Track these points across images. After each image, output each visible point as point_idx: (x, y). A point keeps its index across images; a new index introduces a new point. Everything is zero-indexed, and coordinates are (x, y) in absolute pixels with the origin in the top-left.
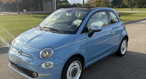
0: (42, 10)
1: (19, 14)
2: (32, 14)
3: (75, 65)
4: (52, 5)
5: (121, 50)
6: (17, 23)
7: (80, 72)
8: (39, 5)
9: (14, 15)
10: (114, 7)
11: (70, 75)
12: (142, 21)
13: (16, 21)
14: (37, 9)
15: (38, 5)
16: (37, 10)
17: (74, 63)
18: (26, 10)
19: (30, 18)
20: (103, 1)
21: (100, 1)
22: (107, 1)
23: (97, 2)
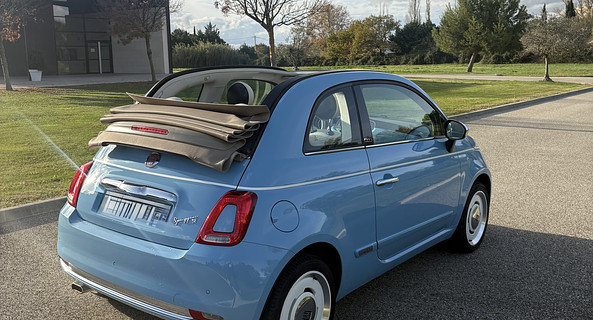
0: (111, 72)
1: (9, 88)
2: (66, 87)
4: (149, 53)
8: (98, 50)
10: (403, 58)
14: (88, 70)
15: (93, 50)
16: (88, 72)
18: (41, 73)
19: (54, 104)
20: (357, 35)
21: (348, 38)
22: (374, 36)
23: (334, 39)
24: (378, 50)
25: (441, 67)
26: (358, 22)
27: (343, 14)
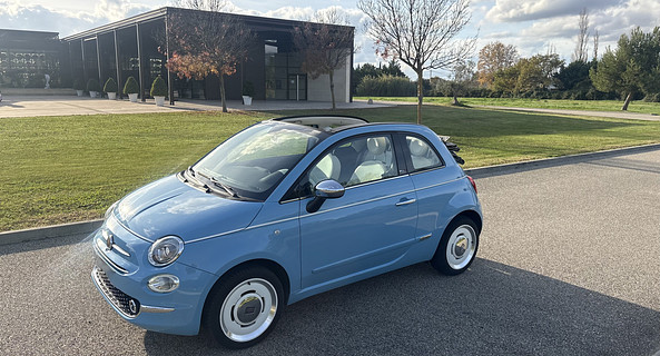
0: (305, 99)
1: (225, 111)
3: (254, 292)
4: (332, 86)
5: (450, 257)
7: (272, 313)
8: (297, 82)
9: (210, 113)
10: (566, 94)
11: (233, 319)
12: (625, 157)
14: (288, 97)
15: (293, 81)
17: (249, 283)
20: (523, 72)
21: (514, 74)
22: (540, 73)
23: (501, 74)
24: (541, 86)
26: (525, 60)
27: (512, 53)
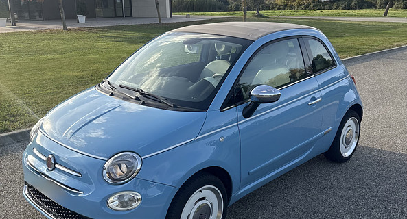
0: (131, 16)
1: (65, 28)
3: (204, 198)
4: (157, 4)
5: (342, 146)
6: (57, 56)
7: (218, 217)
9: (52, 32)
13: (55, 52)
14: (115, 15)
18: (85, 17)
19: (95, 40)
25: (363, 11)
